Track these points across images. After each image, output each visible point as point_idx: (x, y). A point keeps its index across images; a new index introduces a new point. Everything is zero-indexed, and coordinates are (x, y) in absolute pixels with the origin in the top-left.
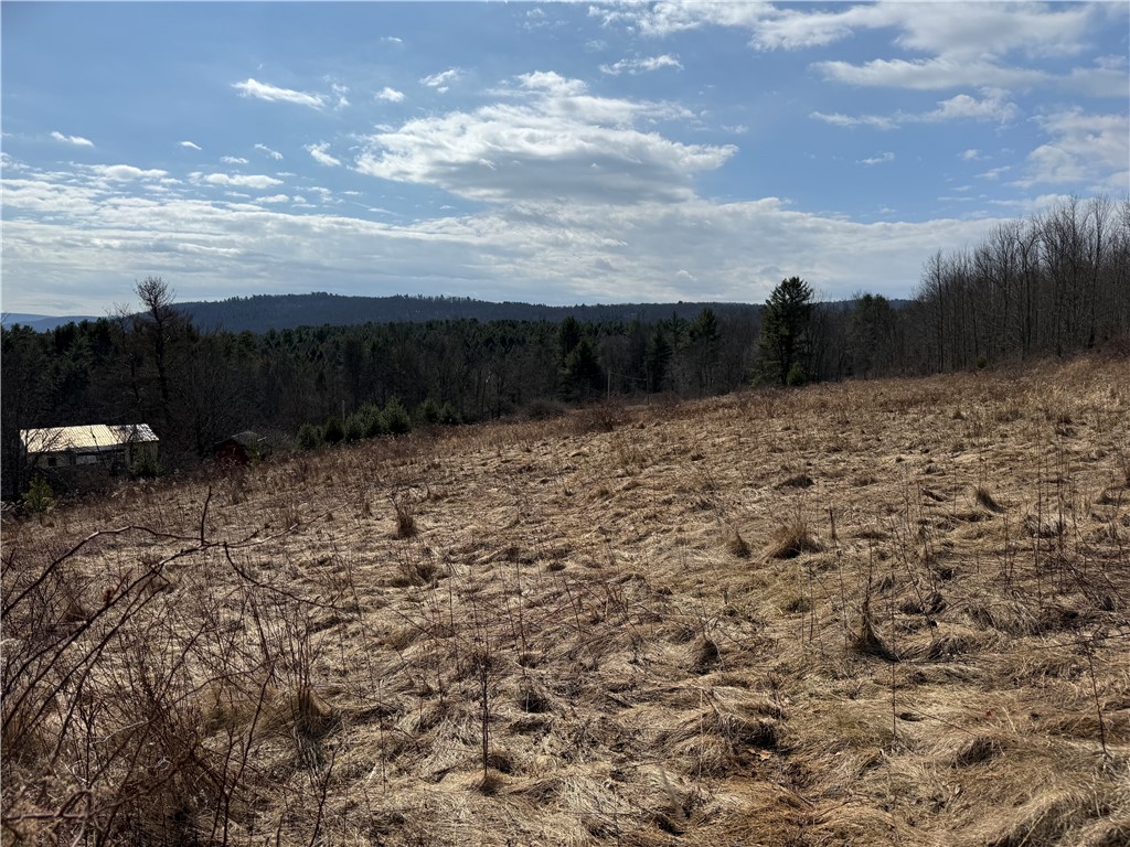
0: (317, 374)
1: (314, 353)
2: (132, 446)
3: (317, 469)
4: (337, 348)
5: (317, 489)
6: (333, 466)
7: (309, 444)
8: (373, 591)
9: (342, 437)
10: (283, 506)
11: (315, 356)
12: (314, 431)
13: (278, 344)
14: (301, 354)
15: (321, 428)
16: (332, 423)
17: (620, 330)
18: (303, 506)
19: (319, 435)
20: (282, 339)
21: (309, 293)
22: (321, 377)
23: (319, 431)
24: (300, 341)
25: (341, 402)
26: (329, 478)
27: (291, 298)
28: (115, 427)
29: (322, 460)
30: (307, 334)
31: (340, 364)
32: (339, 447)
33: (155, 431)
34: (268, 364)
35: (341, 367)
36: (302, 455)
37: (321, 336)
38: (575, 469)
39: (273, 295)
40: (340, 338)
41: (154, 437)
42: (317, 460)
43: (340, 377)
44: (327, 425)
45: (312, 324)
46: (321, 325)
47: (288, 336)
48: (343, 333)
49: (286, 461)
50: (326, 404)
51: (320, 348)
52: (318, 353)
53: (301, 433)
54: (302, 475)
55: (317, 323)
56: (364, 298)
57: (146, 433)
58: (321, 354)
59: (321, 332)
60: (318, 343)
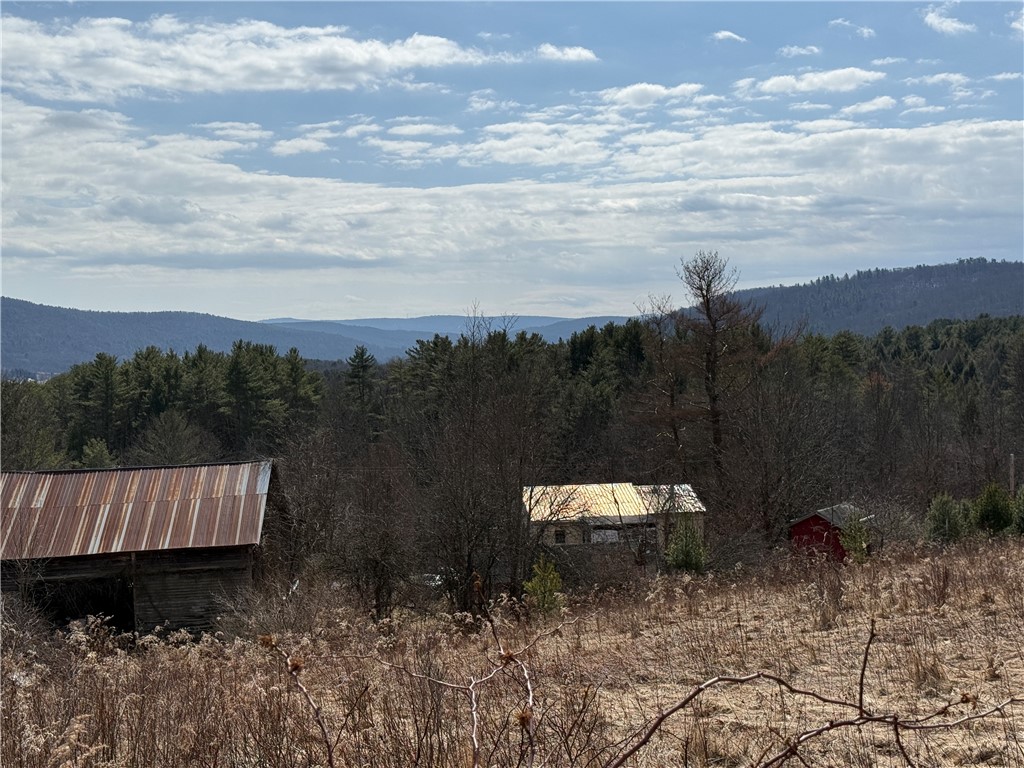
0: (964, 405)
1: (958, 368)
2: (666, 519)
3: (964, 579)
4: (1003, 357)
5: (967, 616)
6: (996, 577)
7: (947, 532)
9: (1008, 523)
10: (907, 643)
11: (962, 372)
12: (957, 508)
13: (897, 353)
14: (937, 369)
15: (969, 504)
16: (991, 496)
18: (945, 645)
19: (966, 516)
20: (903, 344)
21: (953, 260)
22: (971, 412)
23: (966, 510)
24: (935, 346)
25: (1007, 458)
26: (987, 599)
27: (923, 272)
28: (645, 488)
29: (972, 563)
30: (948, 334)
31: (1007, 386)
32: (1003, 542)
33: (701, 497)
34: (879, 387)
35: (1008, 393)
36: (937, 552)
37: (973, 337)
39: (890, 268)
40: (1007, 339)
41: (699, 507)
42: (963, 562)
43: (1007, 410)
44: (983, 498)
45: (958, 316)
46: (972, 315)
47: (914, 337)
48: (1014, 330)
49: (906, 559)
50: (980, 461)
51: (970, 358)
52: (966, 368)
53: (932, 511)
54: (940, 590)
55: (966, 313)
57: (689, 500)
58: (972, 368)
59: (974, 329)
60: (967, 348)
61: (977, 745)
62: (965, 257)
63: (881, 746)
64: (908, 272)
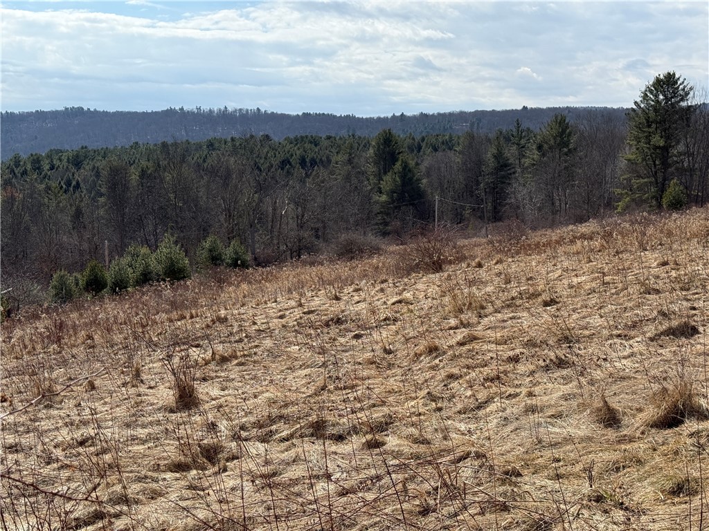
0: (74, 209)
1: (69, 183)
3: (74, 327)
4: (98, 175)
5: (75, 351)
6: (95, 322)
7: (64, 295)
8: (146, 477)
9: (104, 286)
10: (34, 373)
11: (71, 186)
12: (70, 280)
13: (25, 173)
14: (54, 184)
15: (79, 276)
16: (93, 269)
17: (449, 145)
18: (59, 372)
19: (77, 284)
20: (29, 167)
21: (61, 108)
22: (78, 214)
23: (77, 280)
24: (52, 168)
25: (104, 244)
26: (90, 337)
27: (40, 115)
29: (81, 315)
30: (60, 160)
31: (101, 195)
32: (102, 299)
34: (13, 198)
35: (102, 200)
36: (56, 309)
37: (77, 162)
38: (395, 320)
39: (16, 112)
40: (101, 164)
42: (74, 315)
43: (102, 212)
44: (87, 272)
45: (67, 147)
46: (76, 147)
47: (36, 162)
48: (104, 157)
49: (36, 317)
50: (85, 246)
51: (76, 176)
52: (74, 183)
53: (54, 282)
54: (57, 334)
55: (71, 145)
56: (129, 113)
58: (78, 183)
59: (77, 156)
60: (74, 170)
61: (78, 435)
62: (69, 106)
63: (11, 447)
64: (29, 114)
